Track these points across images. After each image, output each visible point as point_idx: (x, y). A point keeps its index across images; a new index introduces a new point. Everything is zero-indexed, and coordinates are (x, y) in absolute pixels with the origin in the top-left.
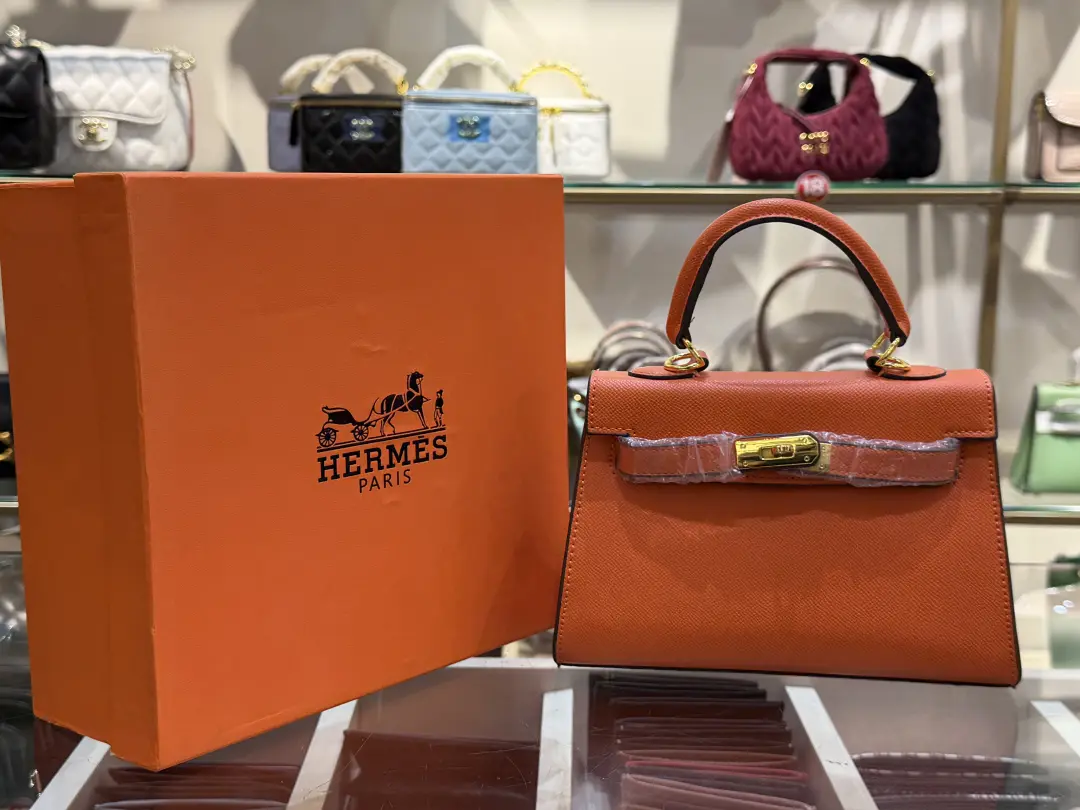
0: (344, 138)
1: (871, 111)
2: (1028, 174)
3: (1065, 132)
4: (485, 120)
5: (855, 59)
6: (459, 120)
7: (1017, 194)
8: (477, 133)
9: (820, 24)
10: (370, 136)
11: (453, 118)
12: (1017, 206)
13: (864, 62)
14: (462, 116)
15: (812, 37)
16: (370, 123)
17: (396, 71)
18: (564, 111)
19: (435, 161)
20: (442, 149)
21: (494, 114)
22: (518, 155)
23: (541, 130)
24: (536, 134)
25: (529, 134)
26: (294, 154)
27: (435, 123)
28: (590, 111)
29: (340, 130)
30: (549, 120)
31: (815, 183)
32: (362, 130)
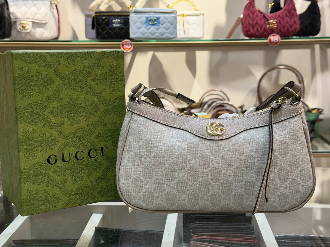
0: (111, 26)
4: (158, 18)
6: (149, 19)
8: (155, 23)
10: (119, 25)
11: (147, 18)
14: (150, 17)
16: (119, 21)
17: (128, 3)
18: (187, 15)
19: (141, 33)
20: (143, 29)
21: (161, 16)
22: (170, 30)
23: (179, 22)
24: (177, 22)
25: (174, 23)
26: (93, 33)
27: (140, 20)
28: (196, 15)
29: (109, 23)
30: (182, 19)
31: (275, 38)
32: (116, 23)
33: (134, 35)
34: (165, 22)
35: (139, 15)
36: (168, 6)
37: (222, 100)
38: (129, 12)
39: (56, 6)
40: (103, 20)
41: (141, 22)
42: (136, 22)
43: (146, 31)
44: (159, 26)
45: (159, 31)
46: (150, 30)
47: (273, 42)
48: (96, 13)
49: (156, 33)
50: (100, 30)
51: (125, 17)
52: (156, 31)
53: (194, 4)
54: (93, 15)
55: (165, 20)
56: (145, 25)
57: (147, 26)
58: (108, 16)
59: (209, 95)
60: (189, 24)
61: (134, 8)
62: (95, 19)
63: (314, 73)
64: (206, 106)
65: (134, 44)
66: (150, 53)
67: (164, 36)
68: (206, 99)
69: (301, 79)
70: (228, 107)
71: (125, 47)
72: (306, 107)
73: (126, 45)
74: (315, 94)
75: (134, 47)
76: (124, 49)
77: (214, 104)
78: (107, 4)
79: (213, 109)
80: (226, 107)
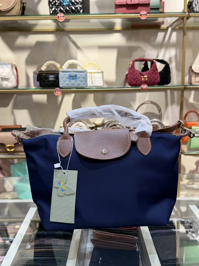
0: (48, 80)
1: (156, 71)
2: (189, 83)
3: (196, 74)
4: (76, 75)
5: (153, 60)
6: (71, 75)
7: (187, 87)
8: (74, 78)
9: (146, 53)
10: (53, 79)
11: (69, 75)
12: (187, 90)
13: (154, 61)
14: (71, 74)
15: (145, 56)
16: (53, 76)
17: (58, 66)
18: (94, 73)
19: (66, 84)
20: (67, 82)
21: (78, 74)
22: (83, 82)
23: (89, 77)
24: (87, 78)
25: (85, 78)
26: (38, 83)
27: (66, 76)
28: (99, 73)
29: (47, 78)
30: (91, 75)
31: (145, 86)
32: (51, 78)
33: (62, 85)
34: (80, 78)
35: (65, 73)
36: (82, 68)
37: (115, 122)
38: (58, 71)
39: (16, 68)
40: (44, 76)
41: (66, 77)
42: (63, 78)
43: (69, 83)
44: (77, 80)
45: (77, 83)
46: (71, 82)
47: (144, 89)
48: (39, 72)
49: (75, 84)
50: (42, 82)
51: (56, 74)
52: (75, 83)
53: (98, 66)
54: (38, 73)
55: (80, 76)
56: (68, 80)
57: (70, 80)
58: (46, 73)
59: (107, 119)
60: (95, 78)
61: (62, 69)
62: (39, 75)
63: (167, 105)
64: (106, 126)
65: (62, 91)
66: (73, 95)
67: (80, 86)
68: (106, 121)
69: (159, 109)
70: (118, 126)
71: (57, 92)
72: (162, 125)
73: (57, 91)
74: (168, 118)
75: (62, 93)
76: (56, 93)
77: (110, 124)
78: (46, 66)
79: (109, 128)
80: (117, 126)
